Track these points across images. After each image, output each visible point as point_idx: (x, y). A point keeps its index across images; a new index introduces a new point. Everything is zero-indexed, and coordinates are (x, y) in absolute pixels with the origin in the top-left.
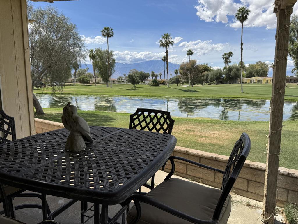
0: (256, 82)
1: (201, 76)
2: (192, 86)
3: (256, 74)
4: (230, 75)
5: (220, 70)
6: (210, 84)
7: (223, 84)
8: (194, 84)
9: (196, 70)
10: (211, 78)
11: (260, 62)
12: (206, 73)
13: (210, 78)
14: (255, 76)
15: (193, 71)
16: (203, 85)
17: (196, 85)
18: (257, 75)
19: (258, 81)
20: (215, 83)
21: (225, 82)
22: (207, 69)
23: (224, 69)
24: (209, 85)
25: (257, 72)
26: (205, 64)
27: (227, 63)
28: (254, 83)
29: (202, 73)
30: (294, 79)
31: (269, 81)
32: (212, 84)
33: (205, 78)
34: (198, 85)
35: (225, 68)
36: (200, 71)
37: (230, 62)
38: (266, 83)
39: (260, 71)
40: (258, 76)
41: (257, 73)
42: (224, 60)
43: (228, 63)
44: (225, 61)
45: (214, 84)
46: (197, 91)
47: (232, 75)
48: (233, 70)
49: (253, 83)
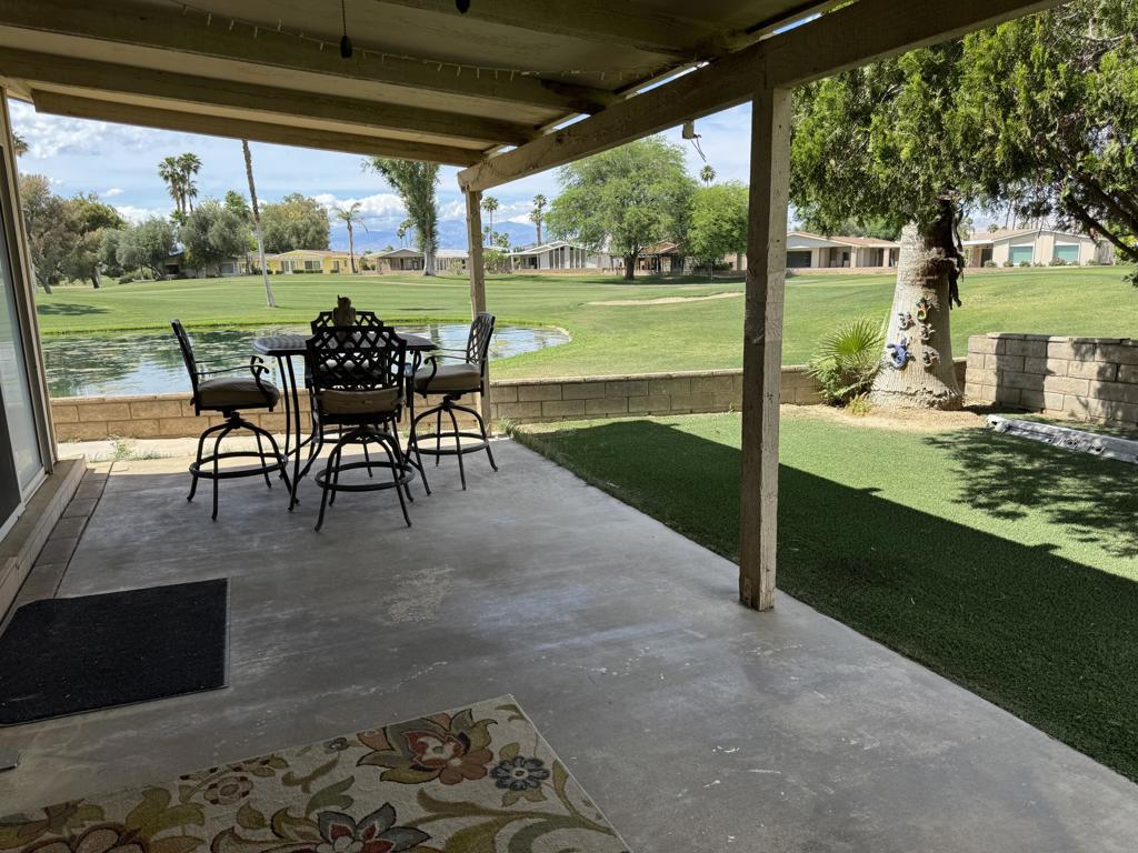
0: (303, 268)
1: (82, 249)
2: (48, 291)
3: (294, 240)
4: (206, 242)
5: (161, 223)
6: (129, 281)
7: (183, 276)
10: (132, 256)
11: (297, 196)
12: (102, 233)
13: (124, 256)
14: (292, 249)
16: (96, 286)
18: (299, 242)
19: (309, 264)
20: (150, 275)
21: (189, 272)
22: (100, 219)
23: (174, 220)
24: (122, 282)
25: (297, 232)
27: (182, 195)
28: (296, 272)
29: (82, 233)
31: (342, 266)
32: (139, 278)
33: (102, 253)
35: (179, 215)
36: (71, 227)
37: (193, 193)
38: (333, 272)
39: (307, 231)
40: (305, 247)
41: (299, 237)
42: (170, 183)
43: (187, 197)
44: (174, 187)
45: (146, 278)
46: (98, 307)
47: (212, 243)
48: (216, 226)
49: (290, 272)
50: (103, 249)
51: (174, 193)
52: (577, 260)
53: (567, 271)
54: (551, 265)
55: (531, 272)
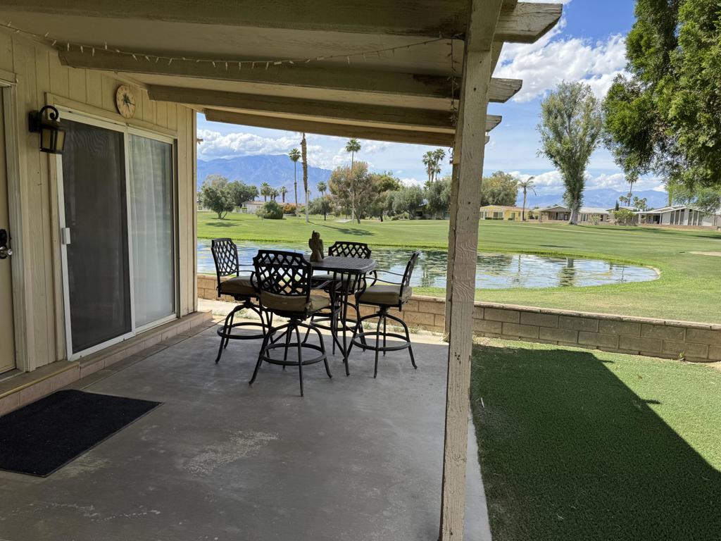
0: (492, 216)
1: (378, 201)
2: (359, 222)
3: (491, 199)
4: (439, 199)
5: (419, 188)
6: (397, 219)
7: (424, 218)
8: (363, 217)
9: (368, 186)
10: (400, 206)
11: (501, 173)
12: (388, 193)
13: (396, 205)
14: (489, 205)
15: (360, 188)
16: (382, 221)
17: (368, 219)
18: (493, 201)
19: (496, 214)
20: (408, 216)
21: (427, 215)
22: (389, 185)
23: (425, 186)
24: (394, 219)
25: (493, 195)
26: (387, 173)
27: (433, 173)
28: (487, 219)
29: (379, 192)
30: (563, 212)
31: (517, 216)
32: (402, 218)
33: (386, 204)
34: (371, 220)
35: (428, 184)
36: (375, 189)
37: (439, 171)
38: (510, 219)
39: (499, 194)
40: (496, 204)
41: (494, 197)
42: (427, 166)
43: (435, 173)
44: (429, 168)
45: (406, 218)
46: (370, 232)
47: (442, 199)
48: (445, 190)
49: (484, 219)
50: (387, 201)
51: (428, 172)
52: (695, 219)
53: (685, 227)
54: (672, 222)
55: (654, 226)
